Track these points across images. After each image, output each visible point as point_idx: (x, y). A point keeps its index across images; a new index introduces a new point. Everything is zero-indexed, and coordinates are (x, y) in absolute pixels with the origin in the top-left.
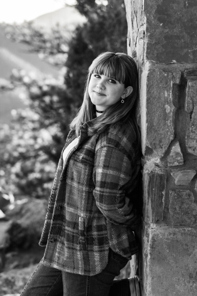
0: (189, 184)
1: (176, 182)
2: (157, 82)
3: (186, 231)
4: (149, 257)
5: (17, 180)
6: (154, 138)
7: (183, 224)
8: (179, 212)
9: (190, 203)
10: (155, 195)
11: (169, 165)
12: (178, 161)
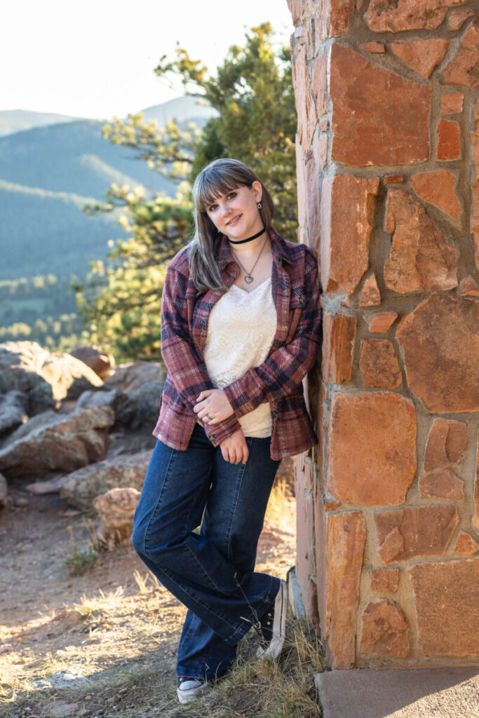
0: (388, 331)
1: (369, 329)
2: (346, 191)
3: (383, 394)
4: (331, 429)
5: (115, 337)
6: (341, 267)
7: (378, 385)
8: (372, 369)
9: (388, 357)
10: (340, 346)
11: (360, 305)
12: (372, 299)
